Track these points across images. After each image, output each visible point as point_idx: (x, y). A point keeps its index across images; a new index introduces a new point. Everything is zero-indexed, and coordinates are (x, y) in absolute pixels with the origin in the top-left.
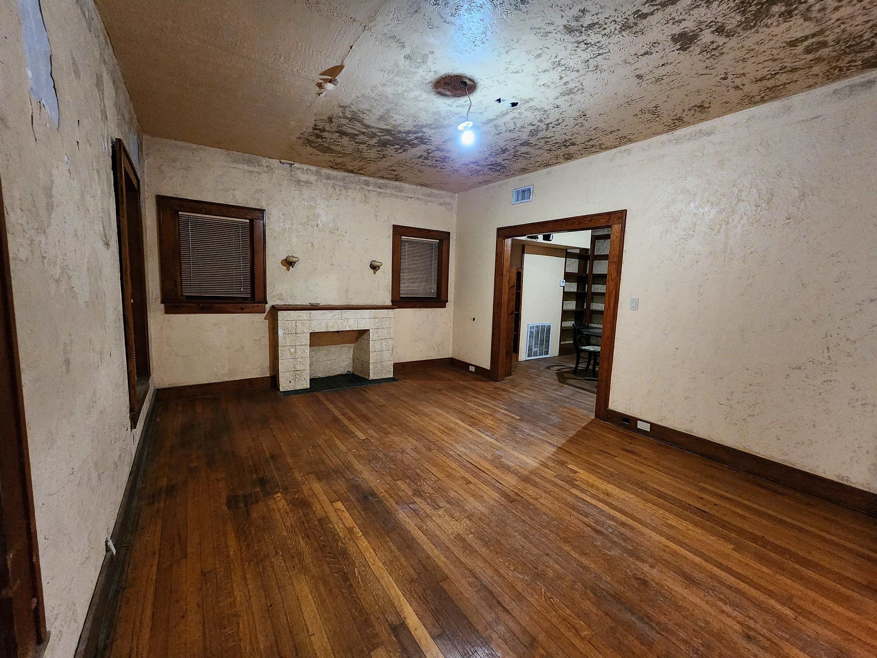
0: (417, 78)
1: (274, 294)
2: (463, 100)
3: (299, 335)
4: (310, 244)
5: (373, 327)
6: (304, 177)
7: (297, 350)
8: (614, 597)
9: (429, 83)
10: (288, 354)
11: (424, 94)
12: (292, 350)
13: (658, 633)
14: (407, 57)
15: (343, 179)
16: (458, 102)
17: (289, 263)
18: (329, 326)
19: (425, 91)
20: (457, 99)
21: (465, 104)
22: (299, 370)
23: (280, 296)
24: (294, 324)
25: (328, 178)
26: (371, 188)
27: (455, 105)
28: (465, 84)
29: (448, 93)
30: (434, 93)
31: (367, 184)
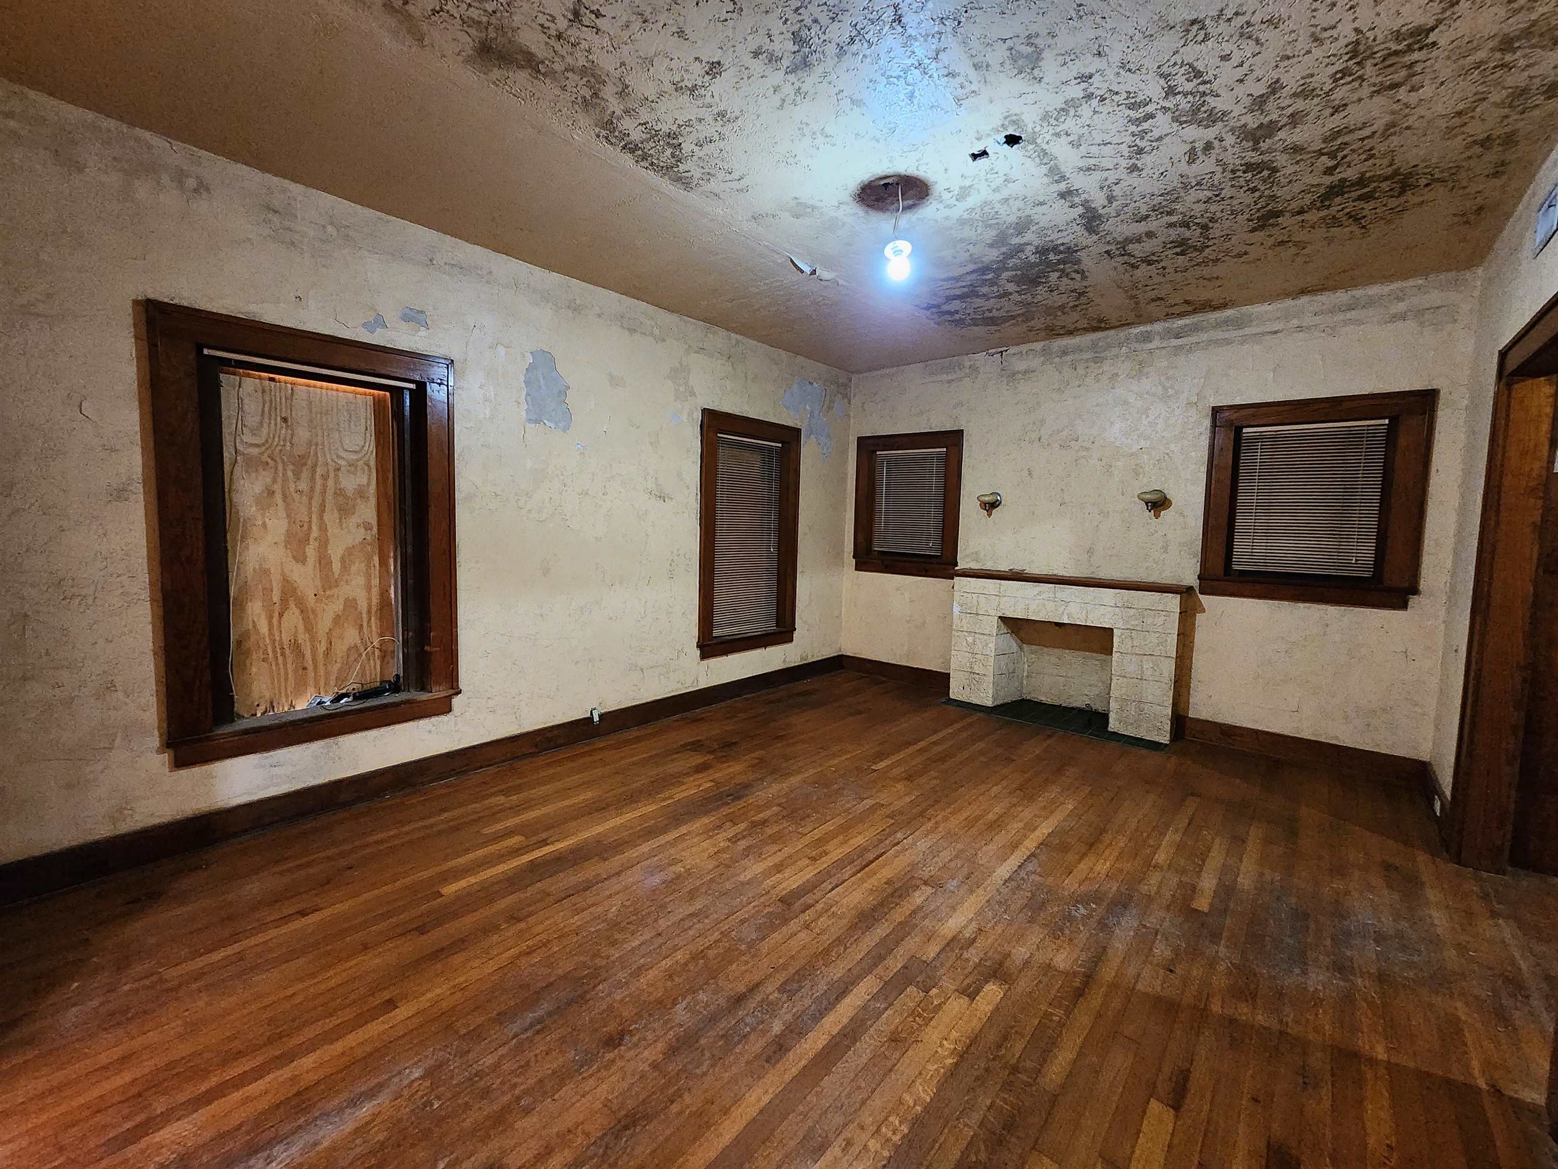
1: (967, 552)
3: (980, 617)
4: (1026, 473)
5: (1120, 625)
6: (1021, 366)
7: (977, 640)
8: (582, 997)
10: (964, 644)
12: (970, 639)
13: (516, 1036)
15: (1094, 345)
17: (991, 506)
18: (1031, 609)
22: (978, 674)
23: (976, 556)
24: (975, 599)
25: (1064, 353)
26: (1156, 343)
31: (1147, 338)
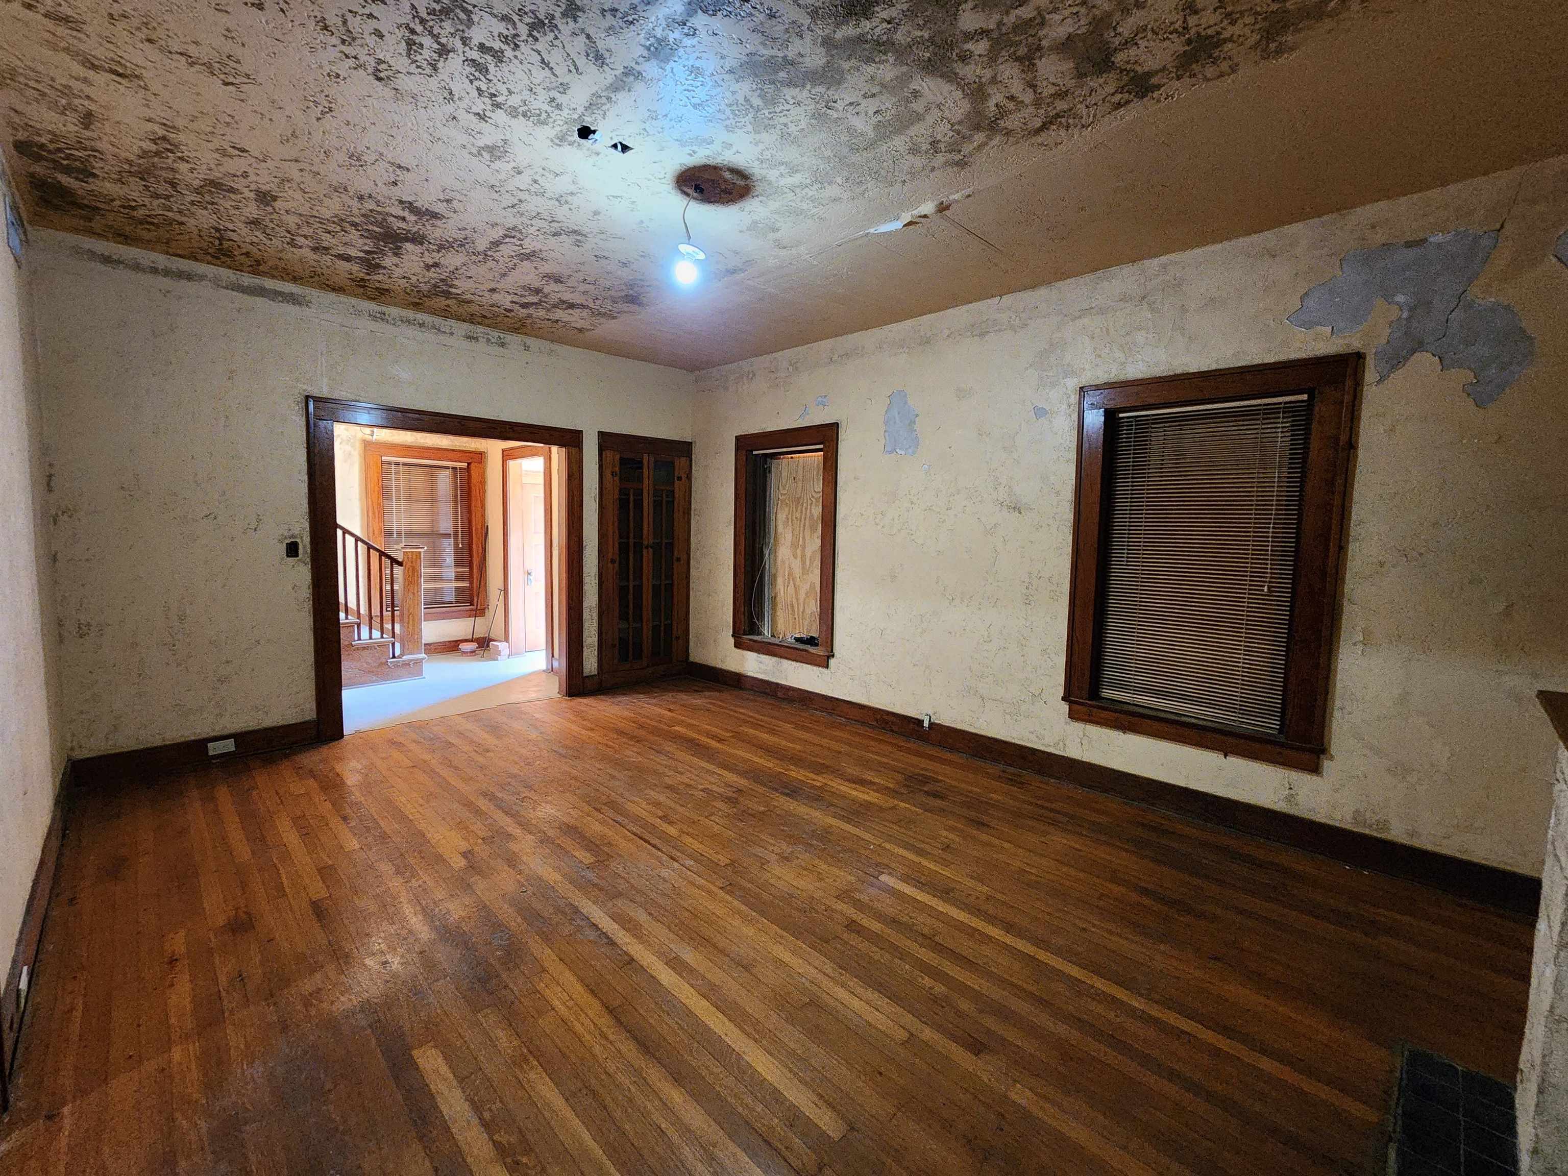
0: (774, 205)
2: (700, 156)
9: (757, 196)
11: (773, 179)
14: (775, 230)
16: (708, 153)
19: (770, 184)
20: (711, 162)
21: (695, 148)
27: (717, 147)
28: (698, 189)
29: (727, 175)
30: (754, 179)
